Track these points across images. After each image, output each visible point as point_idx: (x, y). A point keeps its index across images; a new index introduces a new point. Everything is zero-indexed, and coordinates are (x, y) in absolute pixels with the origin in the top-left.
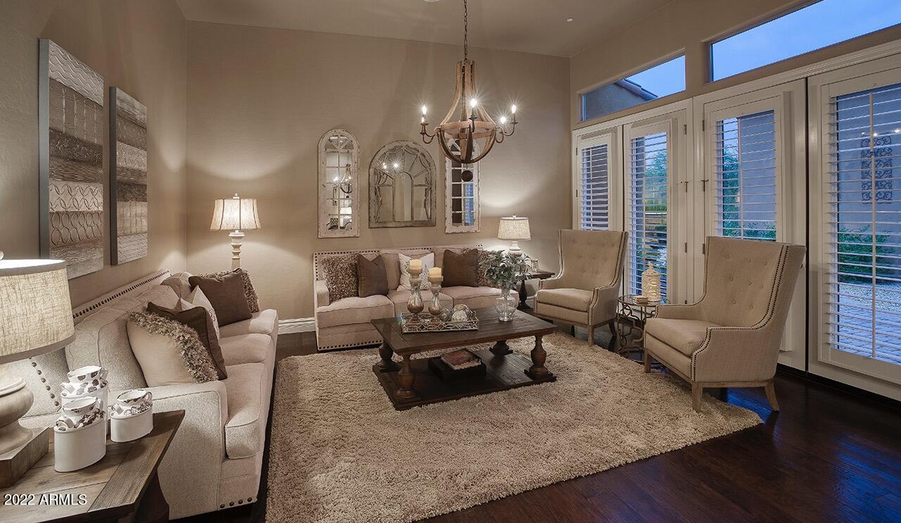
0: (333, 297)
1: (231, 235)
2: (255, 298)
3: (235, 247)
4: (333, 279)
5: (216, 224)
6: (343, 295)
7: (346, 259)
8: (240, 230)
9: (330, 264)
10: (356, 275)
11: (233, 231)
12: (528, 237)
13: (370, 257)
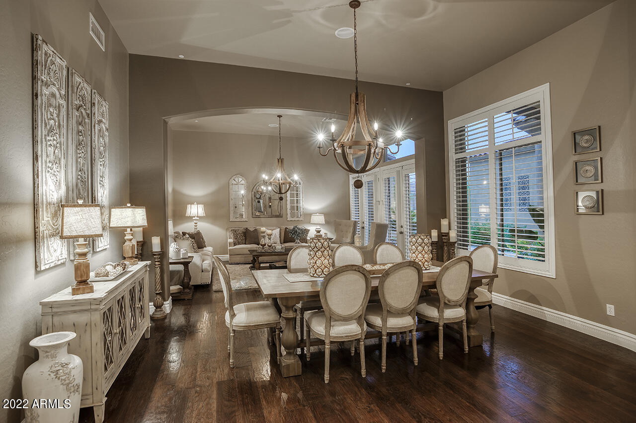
0: (235, 244)
1: (194, 218)
2: (204, 242)
3: (195, 223)
4: (236, 238)
5: (188, 214)
6: (239, 244)
7: (242, 230)
8: (198, 217)
9: (234, 231)
10: (245, 236)
11: (194, 217)
12: (324, 222)
13: (252, 229)
